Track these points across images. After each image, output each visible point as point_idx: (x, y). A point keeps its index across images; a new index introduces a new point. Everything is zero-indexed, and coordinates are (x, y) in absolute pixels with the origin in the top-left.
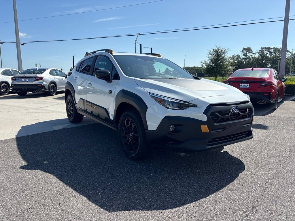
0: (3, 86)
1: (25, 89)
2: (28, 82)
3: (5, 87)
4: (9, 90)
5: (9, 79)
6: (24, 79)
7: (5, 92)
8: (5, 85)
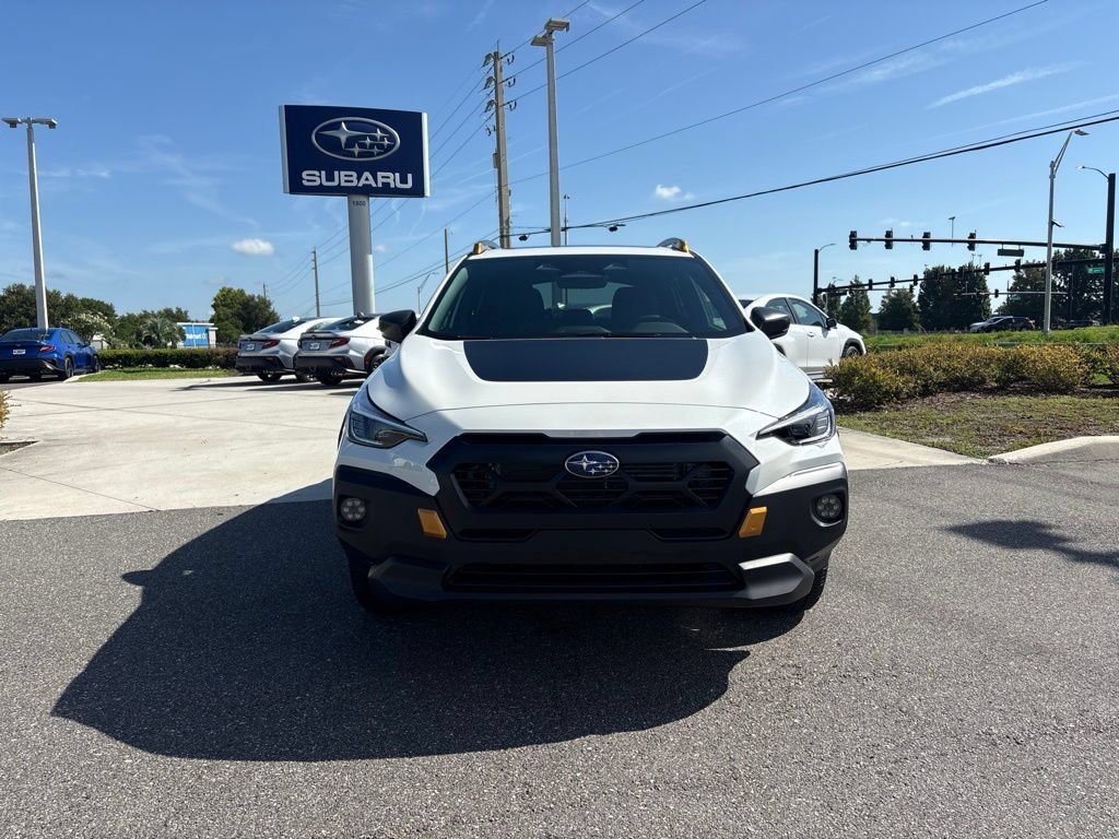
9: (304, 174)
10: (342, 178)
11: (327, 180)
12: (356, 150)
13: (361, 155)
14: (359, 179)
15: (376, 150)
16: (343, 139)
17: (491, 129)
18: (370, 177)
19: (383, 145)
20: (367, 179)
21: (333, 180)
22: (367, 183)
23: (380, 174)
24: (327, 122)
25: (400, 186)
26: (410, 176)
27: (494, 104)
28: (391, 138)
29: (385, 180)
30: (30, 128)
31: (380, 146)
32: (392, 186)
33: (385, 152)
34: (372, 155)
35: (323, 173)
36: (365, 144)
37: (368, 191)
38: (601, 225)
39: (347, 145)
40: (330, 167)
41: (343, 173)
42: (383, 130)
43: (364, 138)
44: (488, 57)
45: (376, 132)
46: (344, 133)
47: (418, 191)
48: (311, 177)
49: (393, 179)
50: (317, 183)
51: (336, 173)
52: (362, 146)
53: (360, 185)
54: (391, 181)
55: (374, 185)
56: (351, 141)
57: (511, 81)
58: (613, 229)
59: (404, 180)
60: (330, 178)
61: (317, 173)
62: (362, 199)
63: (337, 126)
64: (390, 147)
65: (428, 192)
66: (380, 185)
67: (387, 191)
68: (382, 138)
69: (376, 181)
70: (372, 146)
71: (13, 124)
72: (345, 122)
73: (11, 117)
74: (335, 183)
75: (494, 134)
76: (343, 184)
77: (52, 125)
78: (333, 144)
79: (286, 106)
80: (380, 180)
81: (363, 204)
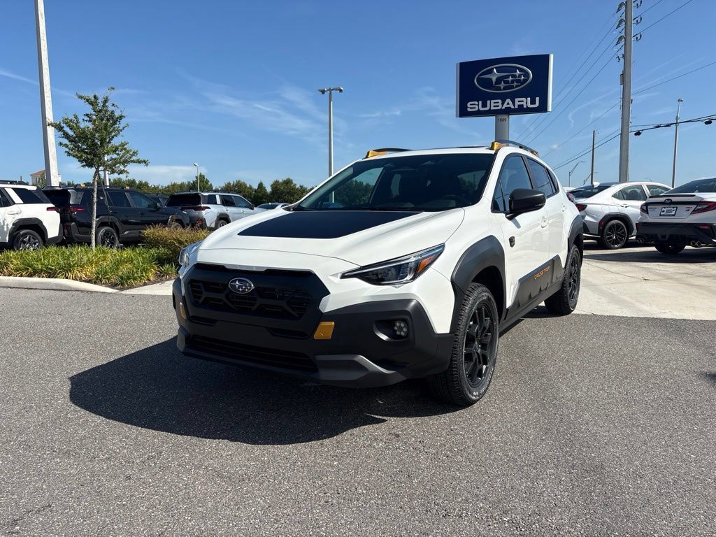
0: (613, 225)
1: (664, 237)
2: (673, 215)
3: (617, 229)
4: (628, 237)
5: (632, 208)
6: (665, 210)
7: (616, 242)
8: (617, 224)
9: (469, 105)
10: (493, 104)
11: (483, 107)
12: (502, 85)
13: (505, 88)
14: (503, 104)
15: (515, 84)
16: (494, 79)
17: (621, 56)
18: (510, 102)
19: (520, 80)
20: (508, 104)
21: (486, 107)
22: (508, 106)
23: (517, 100)
24: (485, 70)
25: (530, 106)
26: (538, 99)
27: (625, 39)
28: (527, 75)
29: (520, 103)
30: (331, 93)
31: (518, 81)
32: (525, 106)
33: (522, 84)
34: (512, 87)
35: (480, 102)
36: (508, 81)
37: (509, 111)
38: (698, 120)
39: (496, 83)
40: (484, 98)
41: (493, 101)
42: (521, 70)
43: (508, 77)
44: (621, 5)
45: (516, 72)
46: (495, 76)
47: (543, 108)
48: (473, 106)
49: (526, 102)
50: (477, 109)
51: (488, 102)
52: (506, 82)
53: (504, 108)
54: (524, 104)
55: (513, 107)
56: (499, 80)
57: (639, 19)
58: (709, 123)
59: (533, 102)
60: (484, 105)
61: (476, 103)
62: (505, 117)
63: (491, 71)
64: (525, 81)
65: (550, 109)
66: (516, 107)
67: (521, 110)
68: (520, 76)
69: (514, 104)
70: (513, 82)
71: (323, 92)
72: (496, 68)
73: (321, 88)
74: (487, 108)
75: (622, 60)
76: (493, 108)
77: (341, 91)
78: (488, 84)
79: (460, 63)
80: (517, 104)
81: (505, 120)
